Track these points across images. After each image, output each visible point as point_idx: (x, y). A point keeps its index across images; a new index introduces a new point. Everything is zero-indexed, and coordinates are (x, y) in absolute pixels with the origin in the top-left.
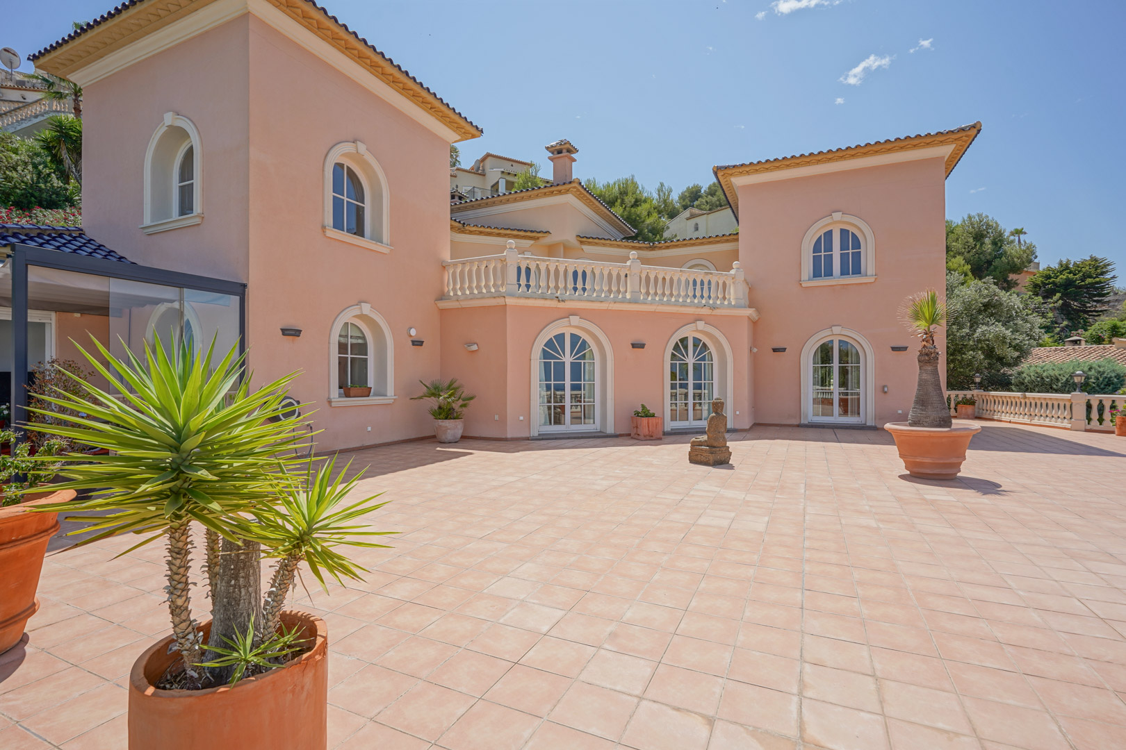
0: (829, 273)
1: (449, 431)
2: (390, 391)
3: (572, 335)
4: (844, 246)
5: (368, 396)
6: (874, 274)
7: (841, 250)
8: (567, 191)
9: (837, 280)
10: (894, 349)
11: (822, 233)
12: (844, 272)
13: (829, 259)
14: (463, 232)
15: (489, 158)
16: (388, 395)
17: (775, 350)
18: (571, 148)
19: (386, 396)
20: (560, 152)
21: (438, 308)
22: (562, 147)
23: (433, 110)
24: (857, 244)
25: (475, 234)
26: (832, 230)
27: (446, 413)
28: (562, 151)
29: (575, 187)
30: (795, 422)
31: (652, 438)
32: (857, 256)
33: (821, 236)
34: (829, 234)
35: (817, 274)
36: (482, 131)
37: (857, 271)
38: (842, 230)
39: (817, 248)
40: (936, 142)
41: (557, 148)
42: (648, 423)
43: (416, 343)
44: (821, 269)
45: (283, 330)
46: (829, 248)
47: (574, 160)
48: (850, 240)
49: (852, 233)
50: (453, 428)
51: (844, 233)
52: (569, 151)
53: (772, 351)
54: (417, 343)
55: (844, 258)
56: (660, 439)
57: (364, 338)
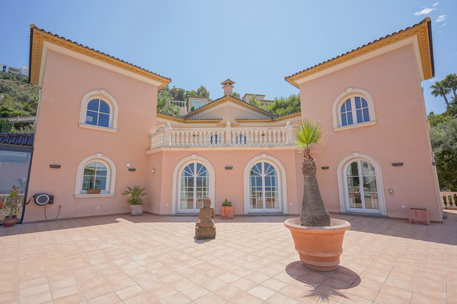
0: (351, 122)
1: (134, 210)
2: (113, 191)
3: (198, 164)
4: (358, 106)
5: (99, 193)
6: (375, 119)
7: (356, 109)
8: (226, 100)
9: (356, 125)
10: (394, 165)
11: (344, 101)
12: (359, 121)
13: (350, 114)
14: (186, 123)
15: (247, 95)
16: (111, 193)
17: (323, 168)
18: (230, 82)
19: (110, 193)
20: (226, 84)
21: (146, 154)
22: (226, 82)
23: (143, 74)
24: (365, 103)
25: (191, 123)
26: (350, 99)
27: (134, 202)
28: (228, 84)
29: (228, 98)
30: (338, 211)
31: (227, 218)
32: (366, 111)
33: (344, 103)
34: (349, 101)
35: (344, 124)
36: (170, 79)
37: (367, 119)
38: (355, 97)
39: (343, 110)
40: (401, 37)
41: (225, 83)
42: (225, 210)
43: (130, 170)
44: (346, 120)
45: (50, 166)
46: (349, 108)
47: (233, 87)
48: (361, 102)
49: (362, 98)
50: (136, 209)
51: (357, 99)
52: (230, 84)
53: (321, 169)
54: (132, 170)
55: (358, 113)
56: (232, 219)
57: (106, 168)
